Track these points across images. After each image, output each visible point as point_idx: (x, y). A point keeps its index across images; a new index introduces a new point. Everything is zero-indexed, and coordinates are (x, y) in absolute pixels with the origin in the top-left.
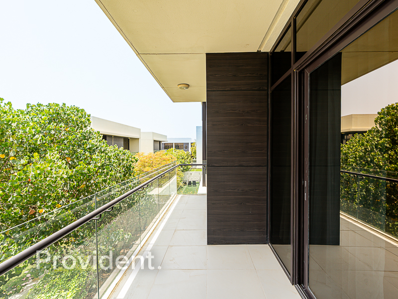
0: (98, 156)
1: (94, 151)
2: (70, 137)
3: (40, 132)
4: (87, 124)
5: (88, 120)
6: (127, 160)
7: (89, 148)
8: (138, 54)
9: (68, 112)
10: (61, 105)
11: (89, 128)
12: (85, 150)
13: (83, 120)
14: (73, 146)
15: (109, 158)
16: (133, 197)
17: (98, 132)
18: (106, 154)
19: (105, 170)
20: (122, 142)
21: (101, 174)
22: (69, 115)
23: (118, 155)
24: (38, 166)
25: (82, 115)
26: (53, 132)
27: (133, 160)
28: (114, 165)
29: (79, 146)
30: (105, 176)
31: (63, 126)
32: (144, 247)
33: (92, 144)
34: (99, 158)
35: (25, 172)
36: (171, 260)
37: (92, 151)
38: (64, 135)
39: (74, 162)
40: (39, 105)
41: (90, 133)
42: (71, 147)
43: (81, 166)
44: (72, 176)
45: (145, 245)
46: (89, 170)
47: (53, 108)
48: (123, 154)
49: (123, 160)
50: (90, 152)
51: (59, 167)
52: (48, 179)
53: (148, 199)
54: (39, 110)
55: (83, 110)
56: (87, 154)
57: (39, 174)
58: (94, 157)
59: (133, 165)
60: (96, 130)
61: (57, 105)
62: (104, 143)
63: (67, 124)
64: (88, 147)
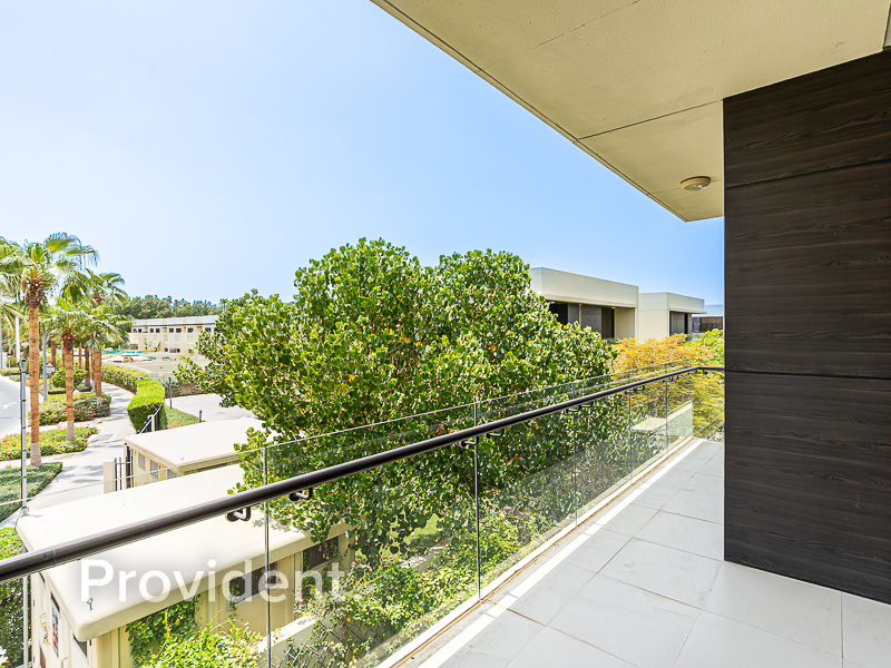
0: (537, 343)
1: (533, 334)
2: (495, 308)
3: (453, 302)
4: (522, 284)
5: (525, 276)
6: (595, 354)
7: (525, 329)
8: (576, 141)
9: (495, 264)
10: (485, 253)
11: (527, 291)
12: (518, 332)
13: (517, 276)
14: (500, 324)
15: (560, 348)
16: (605, 431)
17: (542, 298)
18: (554, 340)
19: (550, 371)
20: (599, 317)
21: (544, 376)
22: (495, 269)
23: (578, 342)
24: (446, 356)
25: (516, 267)
26: (471, 301)
27: (609, 354)
28: (567, 361)
29: (510, 325)
30: (549, 383)
31: (486, 289)
32: (583, 526)
33: (530, 321)
34: (540, 346)
35: (431, 366)
36: (626, 565)
37: (528, 333)
38: (487, 305)
39: (500, 353)
40: (456, 257)
41: (529, 299)
42: (496, 327)
43: (511, 359)
44: (494, 376)
45: (587, 523)
46: (521, 368)
47: (473, 259)
48: (587, 340)
49: (587, 353)
50: (525, 336)
51: (475, 360)
52: (459, 379)
53: (638, 440)
54: (454, 265)
55: (516, 259)
56: (521, 339)
57: (448, 370)
58: (530, 343)
59: (608, 364)
60: (539, 293)
61: (479, 253)
62: (550, 319)
63: (492, 286)
64: (523, 326)
